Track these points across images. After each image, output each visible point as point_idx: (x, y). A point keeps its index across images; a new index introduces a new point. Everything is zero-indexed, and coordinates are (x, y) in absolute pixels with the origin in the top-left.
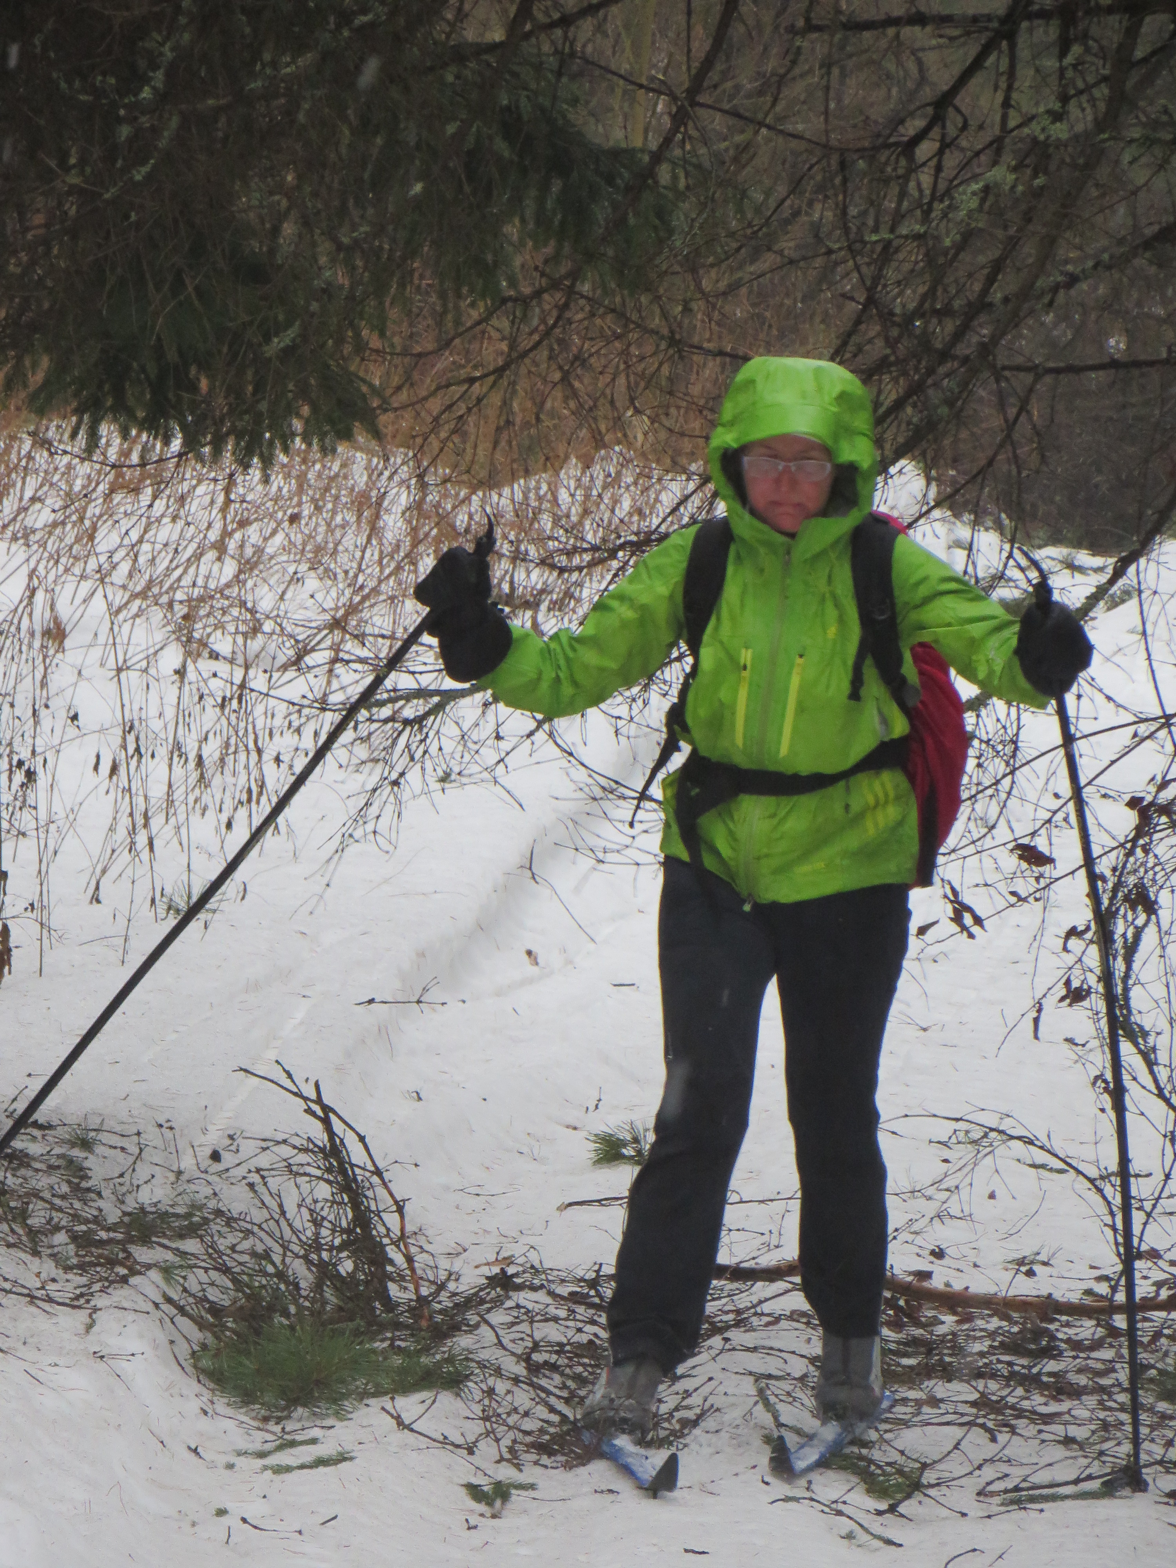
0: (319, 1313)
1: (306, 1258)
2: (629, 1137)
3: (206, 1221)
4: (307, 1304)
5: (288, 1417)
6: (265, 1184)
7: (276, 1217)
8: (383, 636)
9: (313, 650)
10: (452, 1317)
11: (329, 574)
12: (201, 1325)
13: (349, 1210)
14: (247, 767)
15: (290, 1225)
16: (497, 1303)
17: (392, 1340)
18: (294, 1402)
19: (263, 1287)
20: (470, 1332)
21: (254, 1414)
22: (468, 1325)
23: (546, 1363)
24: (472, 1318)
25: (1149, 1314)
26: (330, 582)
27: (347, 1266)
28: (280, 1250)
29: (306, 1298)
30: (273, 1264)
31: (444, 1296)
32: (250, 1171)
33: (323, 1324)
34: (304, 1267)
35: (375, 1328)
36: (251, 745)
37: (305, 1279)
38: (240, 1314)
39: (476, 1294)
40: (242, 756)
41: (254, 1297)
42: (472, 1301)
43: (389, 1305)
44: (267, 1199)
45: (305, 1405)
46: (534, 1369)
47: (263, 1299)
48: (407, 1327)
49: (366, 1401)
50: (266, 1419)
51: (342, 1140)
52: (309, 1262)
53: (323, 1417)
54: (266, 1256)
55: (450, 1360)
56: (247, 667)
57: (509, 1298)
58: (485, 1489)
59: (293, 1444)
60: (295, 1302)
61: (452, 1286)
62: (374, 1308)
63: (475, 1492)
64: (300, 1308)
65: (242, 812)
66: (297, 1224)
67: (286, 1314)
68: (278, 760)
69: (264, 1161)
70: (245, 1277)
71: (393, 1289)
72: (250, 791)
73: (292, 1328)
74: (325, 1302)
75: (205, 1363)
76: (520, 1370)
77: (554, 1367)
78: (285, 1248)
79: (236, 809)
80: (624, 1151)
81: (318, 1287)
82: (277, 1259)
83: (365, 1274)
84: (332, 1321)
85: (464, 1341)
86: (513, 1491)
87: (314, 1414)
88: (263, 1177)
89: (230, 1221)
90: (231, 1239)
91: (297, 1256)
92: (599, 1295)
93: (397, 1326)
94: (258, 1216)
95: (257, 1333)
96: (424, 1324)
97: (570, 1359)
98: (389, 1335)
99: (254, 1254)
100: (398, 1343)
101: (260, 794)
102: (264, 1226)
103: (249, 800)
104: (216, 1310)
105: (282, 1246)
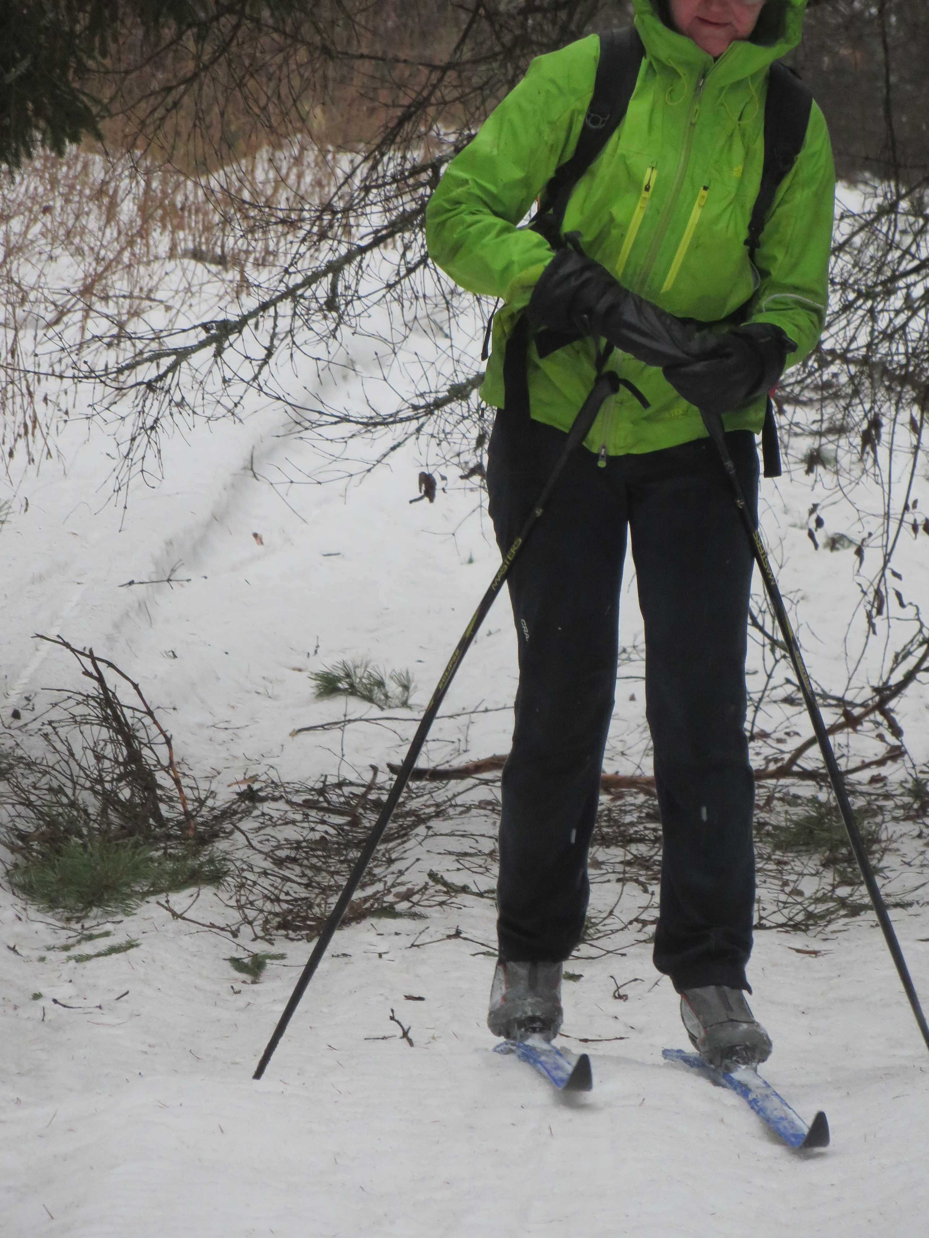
0: (106, 832)
1: (92, 789)
2: (342, 674)
3: (11, 767)
4: (96, 826)
5: (86, 917)
6: (57, 733)
7: (66, 758)
8: (124, 297)
9: (69, 311)
10: (211, 827)
11: (79, 251)
12: (13, 849)
13: (124, 748)
14: (22, 407)
15: (79, 765)
16: (247, 812)
17: (165, 848)
18: (90, 904)
19: (60, 814)
20: (227, 838)
21: (58, 916)
22: (225, 832)
23: (288, 857)
24: (228, 827)
25: (763, 782)
26: (80, 258)
27: (125, 794)
28: (69, 784)
29: (95, 821)
30: (66, 796)
31: (204, 811)
32: (43, 724)
33: (109, 841)
34: (92, 796)
35: (151, 840)
36: (24, 390)
37: (94, 806)
38: (43, 838)
39: (229, 808)
40: (18, 399)
41: (52, 823)
42: (227, 814)
43: (161, 821)
44: (59, 745)
45: (99, 906)
46: (280, 862)
47: (60, 824)
48: (177, 837)
49: (147, 899)
50: (68, 920)
51: (114, 694)
52: (95, 793)
53: (113, 914)
54: (60, 790)
55: (211, 861)
56: (16, 330)
57: (256, 808)
58: (246, 961)
59: (90, 938)
60: (86, 824)
61: (210, 803)
62: (150, 825)
63: (237, 963)
64: (90, 829)
65: (21, 443)
66: (84, 764)
67: (80, 835)
68: (45, 399)
69: (55, 715)
70: (46, 808)
71: (163, 808)
72: (26, 426)
73: (84, 846)
74: (109, 824)
75: (18, 879)
76: (268, 864)
77: (294, 860)
78: (75, 783)
79: (16, 440)
80: (340, 685)
81: (103, 812)
82: (69, 792)
83: (141, 798)
84: (117, 838)
85: (222, 845)
86: (268, 961)
87: (107, 913)
88: (54, 728)
89: (30, 765)
90: (32, 779)
91: (84, 788)
92: (326, 800)
93: (169, 837)
94: (52, 759)
95: (58, 852)
96: (191, 833)
97: (306, 852)
98: (162, 845)
99: (51, 790)
100: (170, 851)
101: (34, 427)
102: (57, 767)
103: (26, 433)
104: (23, 837)
105: (72, 780)
